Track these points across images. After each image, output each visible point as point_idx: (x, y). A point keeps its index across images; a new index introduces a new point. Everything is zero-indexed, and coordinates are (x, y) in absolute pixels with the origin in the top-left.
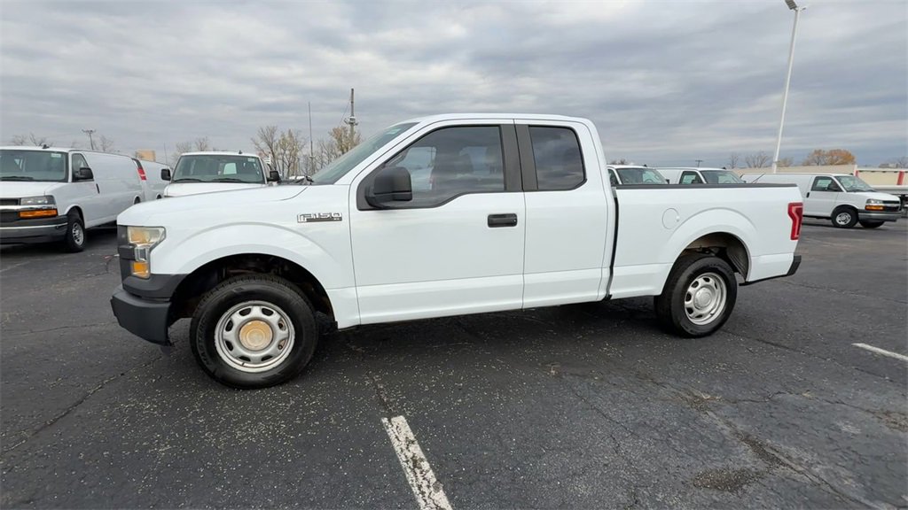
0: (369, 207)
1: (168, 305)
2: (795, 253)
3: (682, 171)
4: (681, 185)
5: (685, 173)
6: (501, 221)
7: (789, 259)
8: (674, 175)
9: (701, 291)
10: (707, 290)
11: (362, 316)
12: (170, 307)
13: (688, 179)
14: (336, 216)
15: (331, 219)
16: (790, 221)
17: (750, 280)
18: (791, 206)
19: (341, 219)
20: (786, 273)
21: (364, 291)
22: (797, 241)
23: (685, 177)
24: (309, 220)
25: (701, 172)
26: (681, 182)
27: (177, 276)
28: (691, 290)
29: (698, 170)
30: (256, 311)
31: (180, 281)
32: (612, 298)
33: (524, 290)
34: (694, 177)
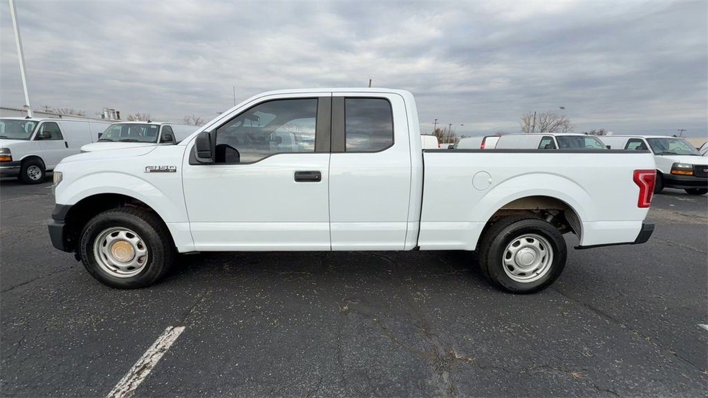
0: (198, 163)
1: (63, 225)
2: (643, 221)
3: (629, 138)
4: (626, 150)
5: (631, 141)
6: (305, 177)
7: (637, 227)
8: (620, 142)
9: (523, 251)
10: (530, 250)
11: (195, 245)
12: (64, 227)
13: (633, 146)
14: (172, 168)
15: (167, 171)
16: (638, 189)
17: (583, 245)
18: (637, 173)
19: (175, 171)
20: (633, 241)
21: (196, 226)
22: (648, 208)
23: (631, 144)
24: (152, 171)
25: (647, 139)
26: (626, 147)
27: (67, 206)
28: (512, 248)
29: (644, 138)
30: (122, 234)
31: (68, 210)
32: (420, 249)
33: (330, 235)
34: (639, 144)
